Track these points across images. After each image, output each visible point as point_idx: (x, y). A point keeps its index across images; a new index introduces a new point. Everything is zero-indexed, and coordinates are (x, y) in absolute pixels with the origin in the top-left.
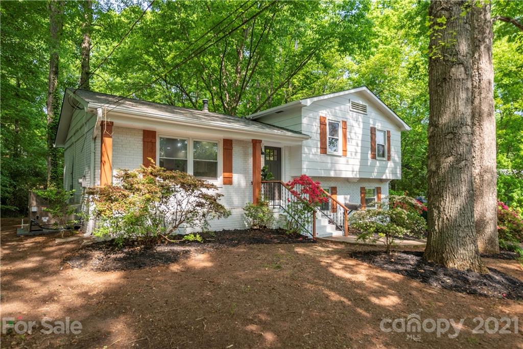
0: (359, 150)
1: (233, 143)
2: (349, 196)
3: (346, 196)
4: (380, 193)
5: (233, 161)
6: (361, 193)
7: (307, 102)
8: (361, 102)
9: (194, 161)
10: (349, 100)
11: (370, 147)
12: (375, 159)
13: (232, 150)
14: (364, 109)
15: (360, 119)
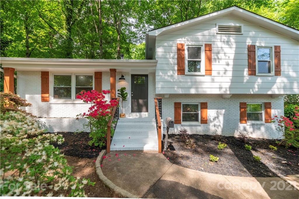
0: (230, 68)
1: (102, 74)
2: (224, 110)
3: (219, 111)
4: (270, 108)
5: (102, 86)
6: (241, 108)
7: (155, 33)
8: (232, 24)
9: (76, 87)
10: (216, 24)
11: (247, 64)
12: (255, 75)
13: (101, 78)
14: (238, 30)
15: (232, 40)
